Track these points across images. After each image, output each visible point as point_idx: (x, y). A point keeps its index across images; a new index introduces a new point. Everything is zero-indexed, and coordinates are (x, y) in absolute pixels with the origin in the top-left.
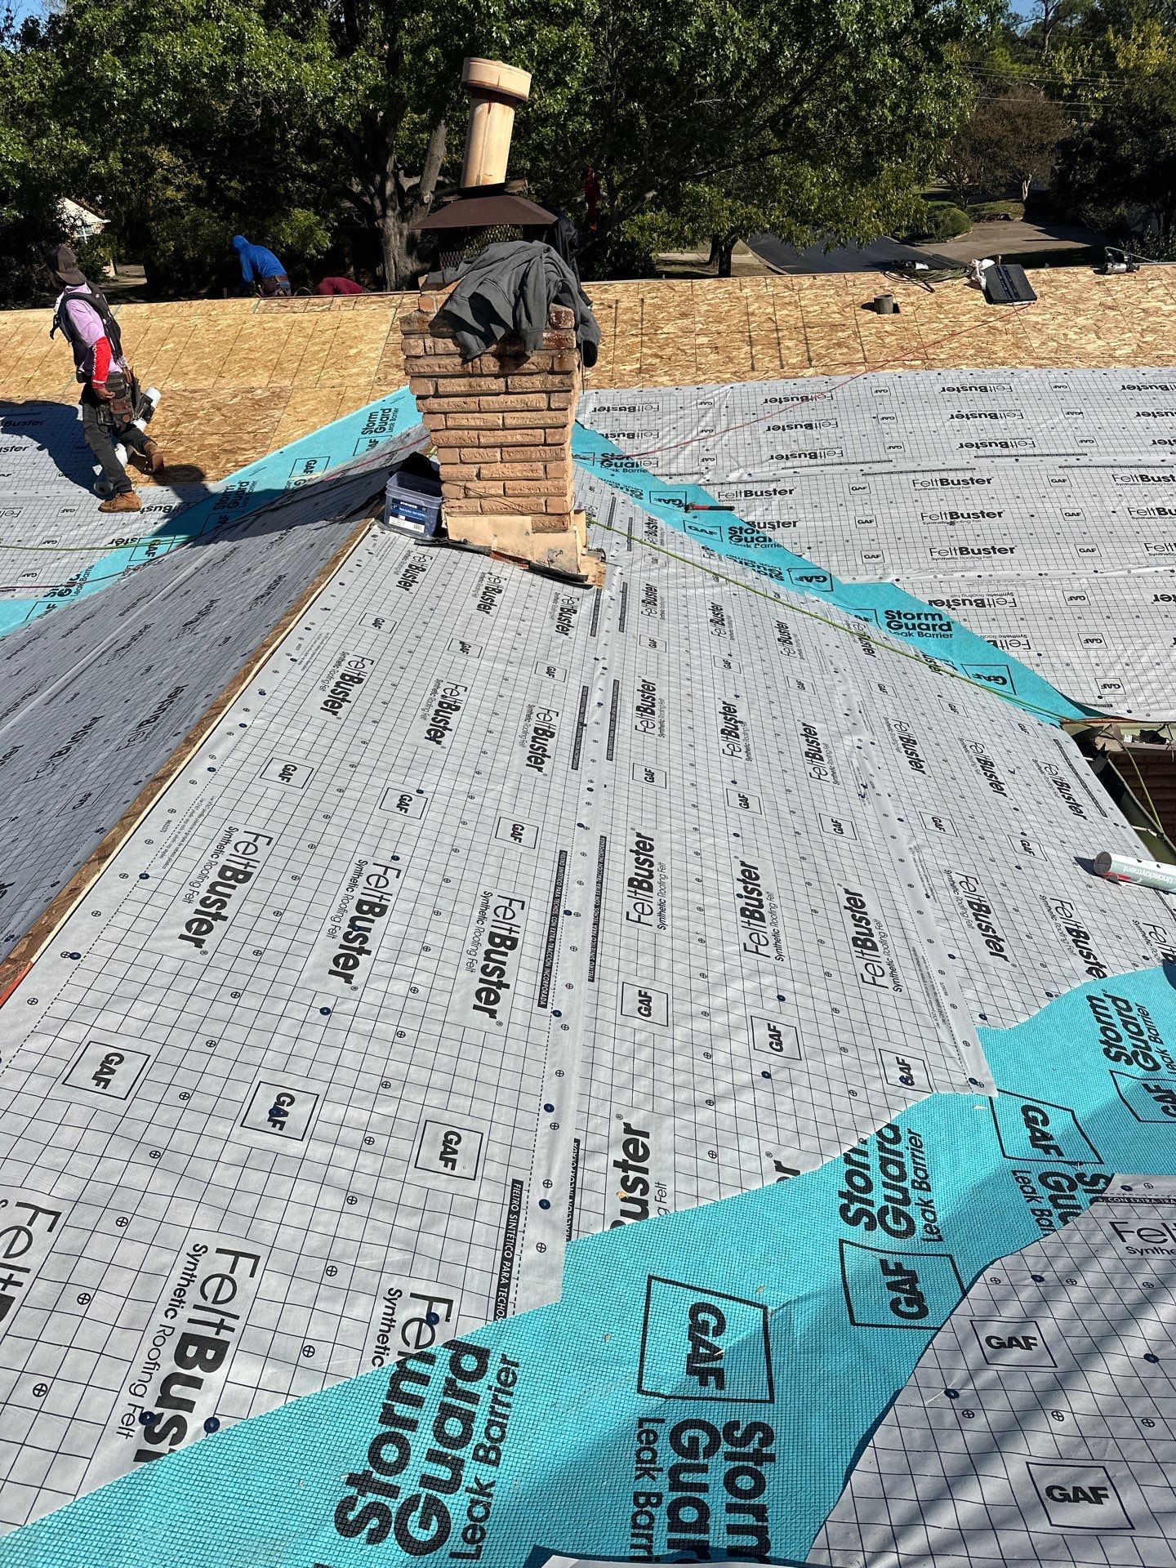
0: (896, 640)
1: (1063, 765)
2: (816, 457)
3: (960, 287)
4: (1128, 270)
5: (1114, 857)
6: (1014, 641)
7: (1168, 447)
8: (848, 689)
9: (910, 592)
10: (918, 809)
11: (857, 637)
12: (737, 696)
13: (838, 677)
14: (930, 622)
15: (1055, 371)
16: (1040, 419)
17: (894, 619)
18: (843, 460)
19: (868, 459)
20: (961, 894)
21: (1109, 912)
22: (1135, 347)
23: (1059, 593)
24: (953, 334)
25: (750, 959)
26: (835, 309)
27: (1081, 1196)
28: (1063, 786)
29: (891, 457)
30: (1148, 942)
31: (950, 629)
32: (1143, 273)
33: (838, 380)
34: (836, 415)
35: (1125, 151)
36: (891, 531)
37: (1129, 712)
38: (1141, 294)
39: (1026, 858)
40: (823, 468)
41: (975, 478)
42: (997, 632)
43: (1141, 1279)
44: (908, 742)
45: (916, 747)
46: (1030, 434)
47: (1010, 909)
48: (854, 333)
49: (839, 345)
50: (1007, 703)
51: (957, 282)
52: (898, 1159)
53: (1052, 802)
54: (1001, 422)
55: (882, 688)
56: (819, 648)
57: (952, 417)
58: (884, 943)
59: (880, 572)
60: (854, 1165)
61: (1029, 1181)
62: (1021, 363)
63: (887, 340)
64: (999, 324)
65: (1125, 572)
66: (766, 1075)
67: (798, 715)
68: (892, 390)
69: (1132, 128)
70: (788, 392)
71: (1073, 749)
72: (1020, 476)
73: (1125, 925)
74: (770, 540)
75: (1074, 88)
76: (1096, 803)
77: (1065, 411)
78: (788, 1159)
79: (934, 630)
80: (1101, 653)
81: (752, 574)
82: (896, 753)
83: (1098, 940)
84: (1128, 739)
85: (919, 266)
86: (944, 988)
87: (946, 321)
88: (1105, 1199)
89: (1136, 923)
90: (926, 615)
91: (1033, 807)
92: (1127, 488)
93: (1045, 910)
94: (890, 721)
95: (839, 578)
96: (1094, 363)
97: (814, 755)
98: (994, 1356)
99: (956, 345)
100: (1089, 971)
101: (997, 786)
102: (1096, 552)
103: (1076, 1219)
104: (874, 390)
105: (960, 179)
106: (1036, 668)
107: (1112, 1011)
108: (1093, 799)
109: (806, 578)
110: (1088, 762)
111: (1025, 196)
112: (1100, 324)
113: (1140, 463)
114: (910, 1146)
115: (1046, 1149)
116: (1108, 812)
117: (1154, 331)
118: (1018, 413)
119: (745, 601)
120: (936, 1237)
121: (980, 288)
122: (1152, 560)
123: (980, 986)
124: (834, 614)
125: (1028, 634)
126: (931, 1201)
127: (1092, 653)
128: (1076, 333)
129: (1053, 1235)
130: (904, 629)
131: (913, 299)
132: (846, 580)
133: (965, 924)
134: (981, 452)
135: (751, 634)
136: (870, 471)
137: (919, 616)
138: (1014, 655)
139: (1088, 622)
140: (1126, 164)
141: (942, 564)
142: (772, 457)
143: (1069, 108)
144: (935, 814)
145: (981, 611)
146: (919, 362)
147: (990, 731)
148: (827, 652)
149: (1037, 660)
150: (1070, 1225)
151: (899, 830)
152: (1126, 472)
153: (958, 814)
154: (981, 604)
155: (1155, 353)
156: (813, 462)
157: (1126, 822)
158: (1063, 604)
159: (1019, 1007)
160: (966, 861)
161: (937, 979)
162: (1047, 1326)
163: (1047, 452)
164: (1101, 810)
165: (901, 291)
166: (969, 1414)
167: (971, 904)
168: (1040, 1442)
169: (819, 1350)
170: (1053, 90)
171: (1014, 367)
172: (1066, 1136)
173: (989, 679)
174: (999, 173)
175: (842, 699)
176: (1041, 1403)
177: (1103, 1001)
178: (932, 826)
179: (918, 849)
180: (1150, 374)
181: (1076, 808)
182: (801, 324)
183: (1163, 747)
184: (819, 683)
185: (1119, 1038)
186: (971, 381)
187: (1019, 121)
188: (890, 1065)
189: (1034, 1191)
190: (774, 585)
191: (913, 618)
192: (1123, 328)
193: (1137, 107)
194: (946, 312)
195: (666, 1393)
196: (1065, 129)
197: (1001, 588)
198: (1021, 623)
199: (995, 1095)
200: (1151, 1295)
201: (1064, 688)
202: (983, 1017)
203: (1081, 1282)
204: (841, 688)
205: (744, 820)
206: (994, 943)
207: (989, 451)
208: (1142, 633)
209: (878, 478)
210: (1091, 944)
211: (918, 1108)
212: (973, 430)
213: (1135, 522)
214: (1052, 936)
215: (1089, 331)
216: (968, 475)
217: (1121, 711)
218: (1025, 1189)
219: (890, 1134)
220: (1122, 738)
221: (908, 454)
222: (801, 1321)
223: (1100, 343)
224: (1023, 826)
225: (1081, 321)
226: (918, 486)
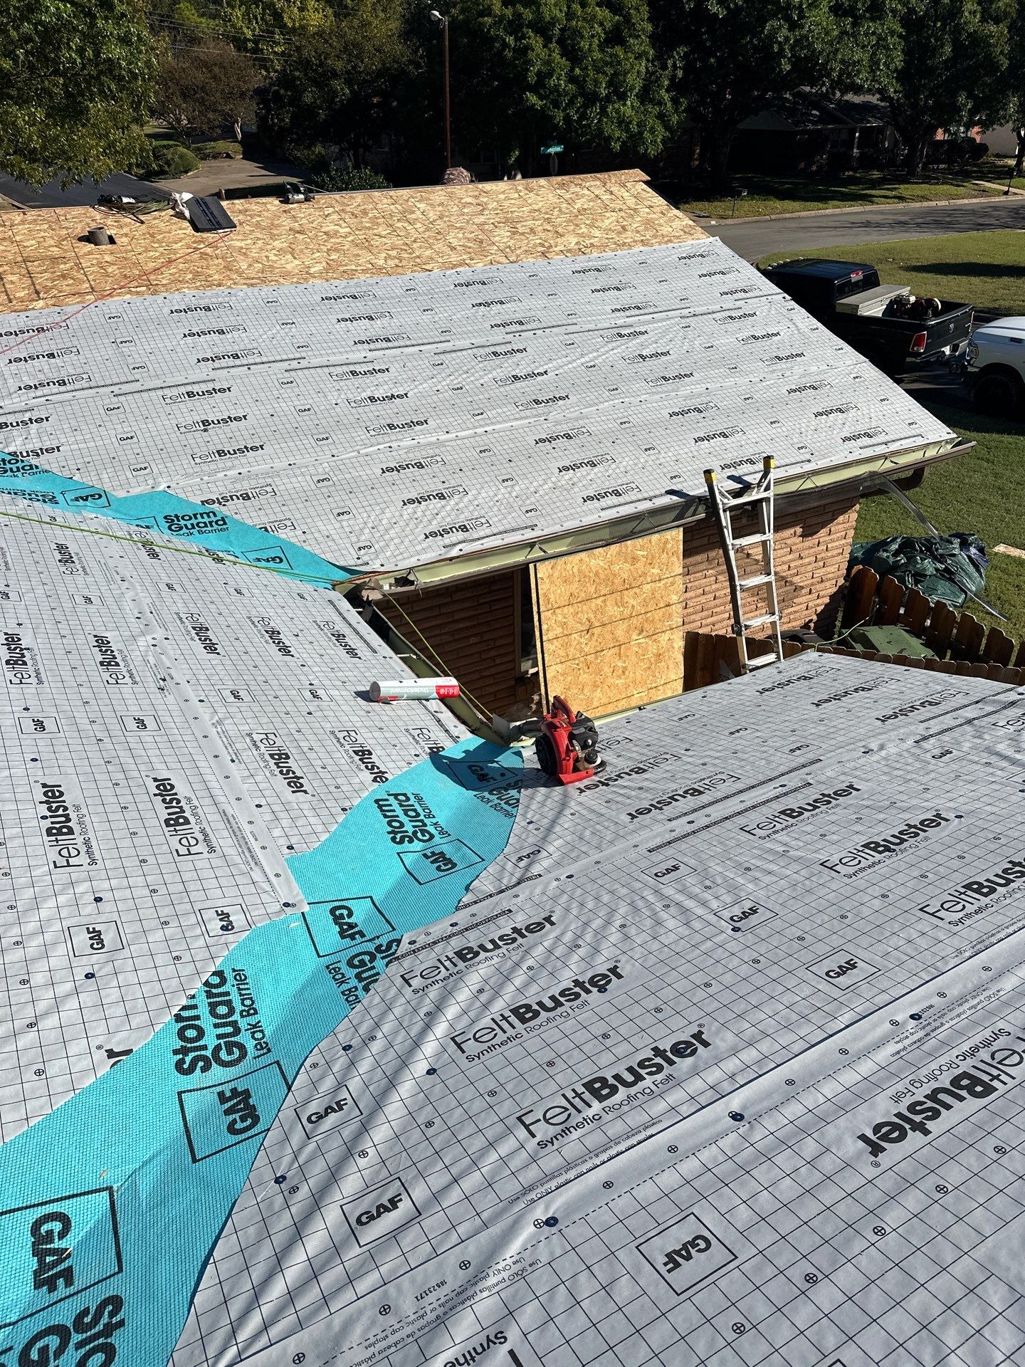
0: (178, 541)
1: (338, 619)
2: (65, 384)
3: (167, 218)
4: (307, 200)
5: (381, 684)
6: (281, 524)
7: (366, 346)
8: (137, 594)
9: (182, 496)
10: (216, 687)
11: (140, 544)
12: (20, 625)
13: (126, 584)
14: (206, 520)
15: (265, 289)
16: (261, 331)
17: (173, 522)
18: (92, 384)
19: (117, 380)
20: (263, 749)
21: (385, 729)
22: (324, 264)
23: (308, 478)
24: (170, 261)
25: (61, 876)
26: (52, 242)
27: (379, 963)
28: (339, 637)
29: (137, 377)
30: (417, 742)
31: (225, 523)
32: (318, 202)
33: (70, 310)
34: (75, 343)
35: (308, 98)
36: (153, 444)
37: (382, 565)
38: (321, 219)
39: (315, 703)
40: (74, 393)
41: (217, 388)
42: (265, 520)
43: (422, 1012)
44: (201, 630)
45: (209, 633)
46: (255, 345)
47: (305, 749)
48: (76, 265)
49: (64, 277)
50: (286, 578)
51: (163, 213)
52: (226, 998)
53: (333, 652)
54: (229, 336)
55: (170, 587)
56: (102, 561)
57: (185, 336)
58: (194, 815)
59: (151, 482)
60: (186, 1021)
61: (340, 969)
62: (235, 283)
63: (110, 270)
64: (209, 250)
65: (356, 453)
66: (89, 976)
67: (88, 628)
68: (125, 316)
69: (309, 79)
70: (22, 324)
71: (345, 605)
72: (255, 382)
73: (399, 734)
74: (37, 467)
75: (256, 42)
76: (368, 644)
77: (280, 322)
78: (119, 1043)
79: (212, 526)
80: (351, 522)
81: (22, 503)
82: (190, 642)
83: (379, 753)
84: (386, 587)
85: (125, 200)
86: (254, 836)
87: (161, 249)
88: (397, 958)
89: (407, 730)
90: (201, 514)
91: (317, 660)
92: (342, 383)
93: (335, 741)
94: (182, 615)
95: (113, 493)
96: (295, 280)
97: (109, 662)
98: (314, 1130)
99: (175, 270)
100: (375, 780)
101: (285, 650)
102: (330, 439)
103: (376, 985)
104: (107, 317)
105: (179, 121)
106: (303, 544)
107: (395, 805)
108: (365, 641)
109: (82, 498)
110: (359, 613)
111: (240, 136)
112: (293, 246)
113: (348, 361)
114: (235, 983)
115: (352, 937)
116: (377, 648)
117: (336, 250)
118: (241, 328)
119: (18, 531)
120: (265, 1051)
121: (185, 218)
122: (373, 439)
123: (285, 823)
124: (115, 527)
125: (291, 517)
126: (259, 1022)
127: (345, 524)
128: (276, 255)
129: (359, 1007)
130: (184, 530)
131: (125, 230)
132: (121, 494)
133: (268, 774)
134: (217, 364)
135: (28, 561)
136: (121, 392)
137: (195, 515)
138: (283, 536)
139: (336, 499)
140: (310, 111)
141: (205, 467)
142: (20, 388)
143: (255, 59)
144: (232, 688)
145: (247, 503)
146: (144, 288)
147: (274, 604)
148: (111, 563)
149: (303, 537)
150: (372, 992)
151: (201, 710)
152: (339, 370)
153: (254, 683)
154: (246, 497)
155: (342, 269)
156: (62, 389)
157: (391, 653)
158: (313, 487)
159: (320, 828)
160: (265, 720)
161: (247, 828)
162: (354, 1084)
163: (272, 359)
164: (371, 648)
165: (112, 223)
166: (294, 1190)
167: (272, 756)
168: (350, 1184)
169: (163, 1202)
170: (240, 43)
171: (229, 287)
172: (368, 920)
173: (268, 560)
174: (211, 115)
175: (132, 604)
176: (351, 1151)
177: (387, 800)
178: (232, 699)
179: (220, 722)
180: (340, 286)
181: (352, 652)
182: (20, 259)
183: (412, 588)
184: (107, 594)
185: (402, 825)
186: (194, 303)
187: (216, 70)
188: (210, 920)
189: (343, 976)
190: (49, 509)
191: (191, 519)
192: (312, 249)
193: (308, 62)
194: (159, 242)
195: (13, 1320)
196: (258, 79)
197: (260, 481)
198: (283, 508)
199: (306, 909)
200: (431, 1021)
201: (329, 557)
202: (291, 847)
203: (379, 1035)
204: (129, 595)
205: (40, 743)
206: (295, 783)
207: (223, 363)
208: (379, 501)
209: (130, 397)
210: (374, 758)
211: (239, 948)
212: (207, 346)
213: (354, 411)
214: (343, 761)
215: (285, 253)
216: (210, 386)
217: (376, 566)
218: (337, 977)
219: (216, 980)
220: (381, 587)
221: (152, 373)
222: (145, 1185)
223: (297, 262)
224: (310, 678)
225: (277, 244)
226: (168, 401)
